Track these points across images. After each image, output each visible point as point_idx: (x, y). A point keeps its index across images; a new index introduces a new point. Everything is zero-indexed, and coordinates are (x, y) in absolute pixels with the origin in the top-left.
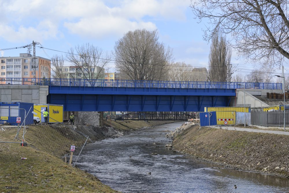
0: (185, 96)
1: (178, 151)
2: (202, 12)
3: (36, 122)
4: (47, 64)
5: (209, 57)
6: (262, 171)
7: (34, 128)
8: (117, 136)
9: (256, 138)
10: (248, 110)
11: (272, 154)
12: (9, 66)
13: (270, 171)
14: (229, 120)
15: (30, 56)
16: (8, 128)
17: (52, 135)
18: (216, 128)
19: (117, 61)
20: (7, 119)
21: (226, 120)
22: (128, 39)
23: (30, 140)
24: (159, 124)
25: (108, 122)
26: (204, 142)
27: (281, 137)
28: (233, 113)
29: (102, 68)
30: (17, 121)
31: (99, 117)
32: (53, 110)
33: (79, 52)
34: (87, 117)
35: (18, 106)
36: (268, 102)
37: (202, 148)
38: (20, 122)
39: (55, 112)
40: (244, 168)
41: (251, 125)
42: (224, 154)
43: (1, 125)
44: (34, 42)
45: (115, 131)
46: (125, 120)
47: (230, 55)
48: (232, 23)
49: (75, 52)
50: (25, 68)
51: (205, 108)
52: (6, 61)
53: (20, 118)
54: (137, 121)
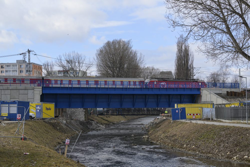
0: (157, 95)
1: (155, 142)
2: (175, 21)
3: (31, 117)
4: (39, 68)
5: (175, 62)
6: (232, 160)
7: (30, 123)
8: (100, 129)
9: (224, 131)
10: (212, 106)
11: (240, 145)
12: (8, 70)
13: (239, 160)
14: (197, 114)
15: (25, 62)
16: (8, 123)
17: (46, 128)
18: (186, 121)
19: (99, 66)
20: (7, 115)
21: (194, 114)
22: (107, 48)
23: (27, 134)
24: (133, 119)
25: (92, 117)
26: (177, 134)
27: (246, 130)
28: (200, 109)
29: (86, 72)
30: (17, 117)
31: (84, 113)
32: (46, 108)
33: (66, 58)
34: (74, 113)
35: (16, 104)
36: (228, 99)
37: (176, 139)
38: (20, 118)
39: (47, 109)
40: (216, 157)
41: (216, 119)
42: (196, 145)
43: (2, 121)
44: (29, 50)
45: (98, 124)
46: (105, 115)
47: (192, 60)
48: (202, 31)
49: (63, 58)
50: (21, 72)
51: (176, 105)
52: (5, 66)
53: (20, 115)
54: (116, 116)
